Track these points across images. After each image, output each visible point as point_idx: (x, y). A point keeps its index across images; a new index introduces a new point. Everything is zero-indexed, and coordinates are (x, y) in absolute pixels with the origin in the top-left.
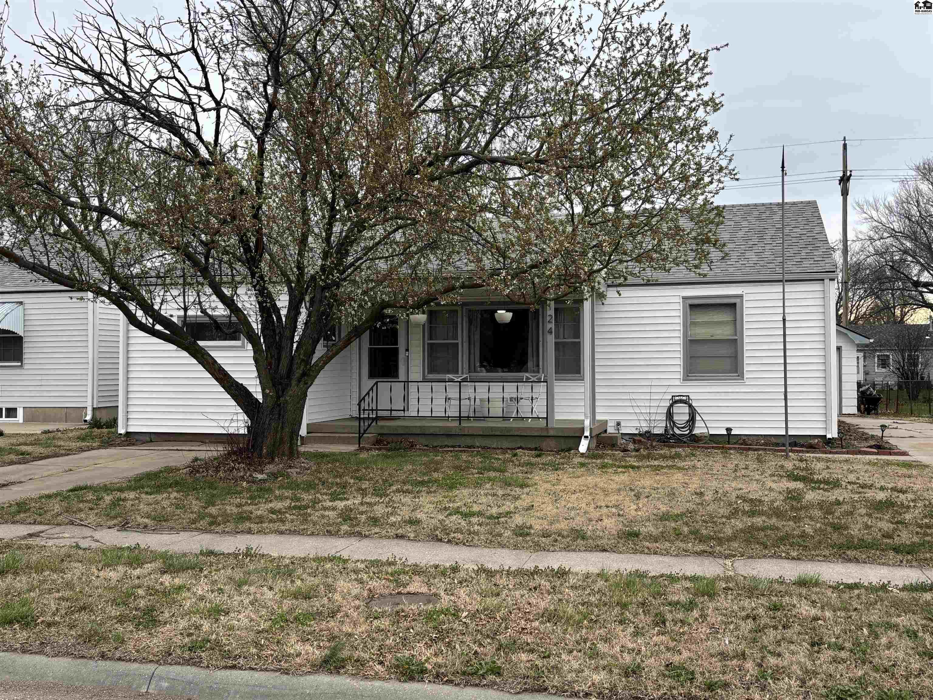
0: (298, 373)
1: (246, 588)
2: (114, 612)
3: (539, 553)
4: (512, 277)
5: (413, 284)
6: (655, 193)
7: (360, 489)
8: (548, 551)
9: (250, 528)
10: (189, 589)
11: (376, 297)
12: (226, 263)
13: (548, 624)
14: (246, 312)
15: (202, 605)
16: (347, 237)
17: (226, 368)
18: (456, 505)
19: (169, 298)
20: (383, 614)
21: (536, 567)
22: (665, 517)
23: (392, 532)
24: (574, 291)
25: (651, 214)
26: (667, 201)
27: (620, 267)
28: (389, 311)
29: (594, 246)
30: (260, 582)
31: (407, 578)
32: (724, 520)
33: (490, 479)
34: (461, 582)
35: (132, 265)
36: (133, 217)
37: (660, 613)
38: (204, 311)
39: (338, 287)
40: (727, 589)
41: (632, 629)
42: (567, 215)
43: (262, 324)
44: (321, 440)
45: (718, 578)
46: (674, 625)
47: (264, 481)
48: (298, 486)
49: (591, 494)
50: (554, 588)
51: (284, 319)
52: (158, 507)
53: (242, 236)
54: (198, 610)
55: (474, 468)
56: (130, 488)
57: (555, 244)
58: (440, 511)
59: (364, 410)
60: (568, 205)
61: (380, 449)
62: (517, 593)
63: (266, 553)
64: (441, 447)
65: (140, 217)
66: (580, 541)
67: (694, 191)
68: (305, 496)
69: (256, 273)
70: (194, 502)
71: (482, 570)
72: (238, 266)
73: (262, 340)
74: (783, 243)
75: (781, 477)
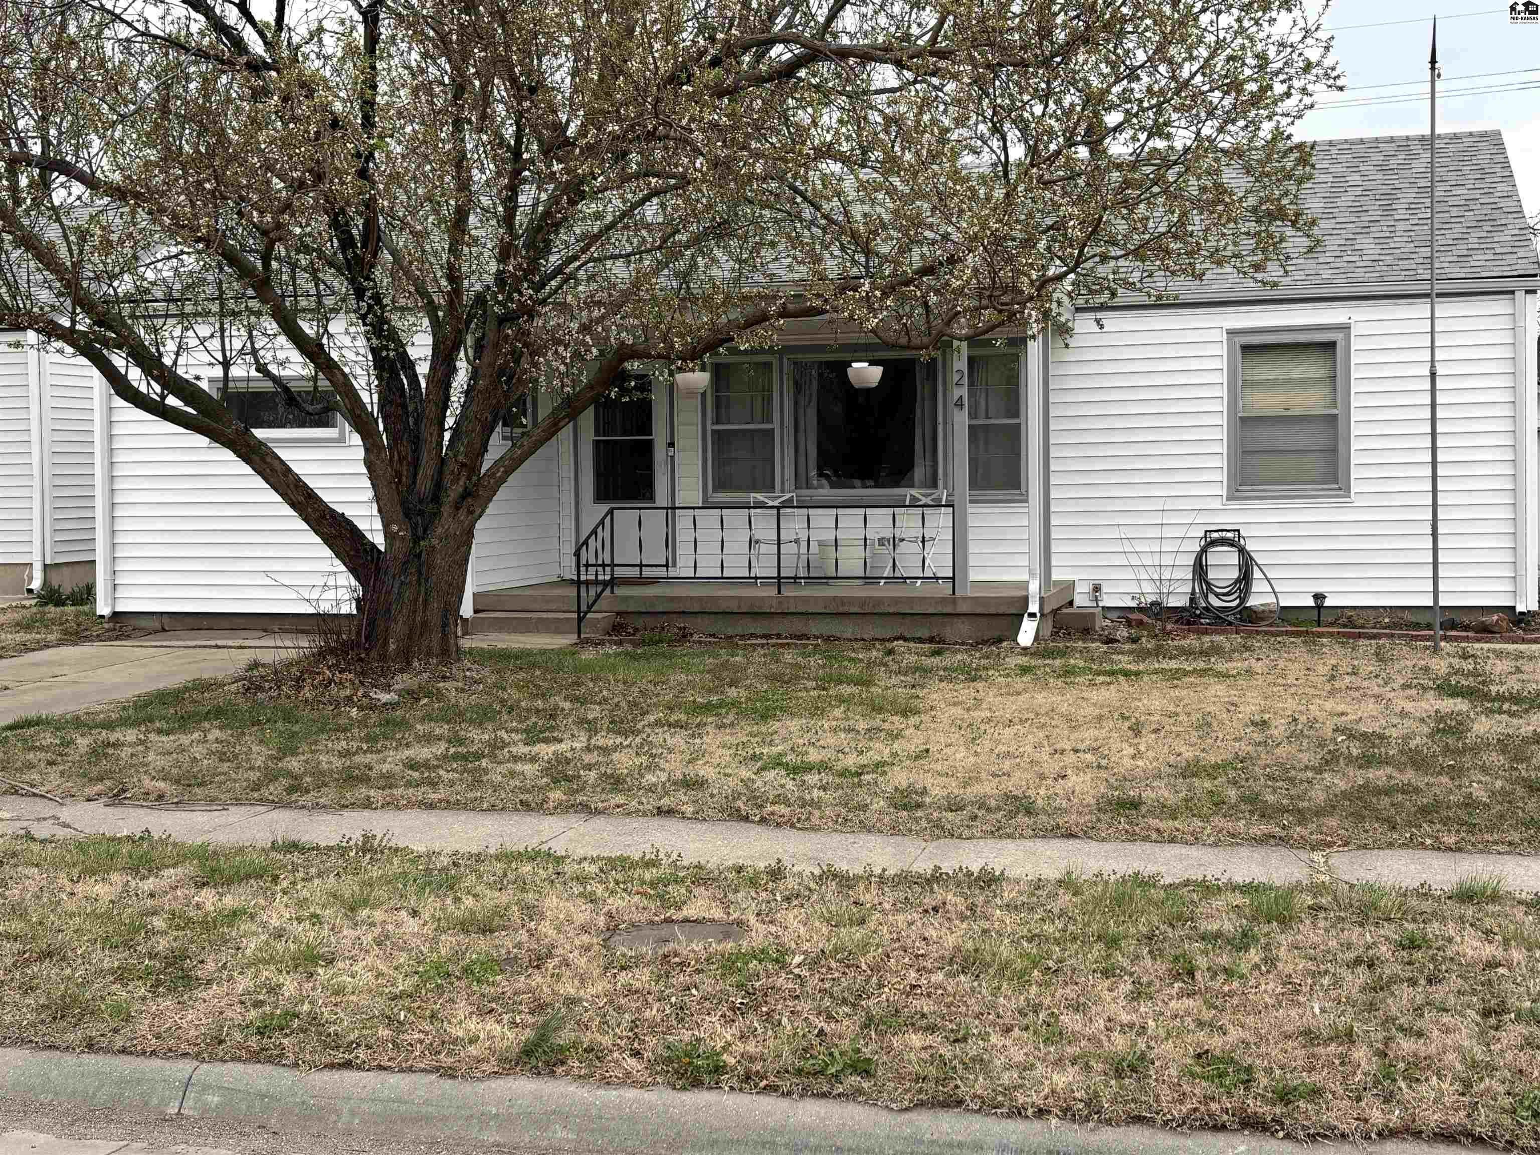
0: (454, 492)
1: (364, 913)
2: (110, 961)
3: (942, 841)
4: (884, 293)
5: (682, 309)
6: (1175, 116)
7: (582, 722)
8: (960, 837)
9: (368, 798)
10: (252, 917)
11: (608, 338)
12: (305, 270)
13: (962, 978)
14: (346, 370)
15: (280, 946)
16: (547, 214)
17: (311, 483)
18: (776, 750)
19: (193, 342)
20: (638, 961)
21: (937, 868)
22: (1191, 770)
23: (650, 803)
24: (1009, 319)
25: (1165, 161)
26: (1198, 133)
27: (1103, 270)
28: (633, 366)
29: (1050, 228)
30: (392, 903)
31: (683, 891)
32: (1310, 774)
33: (841, 700)
34: (788, 899)
35: (116, 276)
36: (117, 177)
37: (1184, 955)
38: (262, 368)
39: (531, 318)
40: (1316, 909)
41: (1129, 987)
42: (994, 165)
43: (380, 393)
44: (501, 626)
45: (1298, 888)
46: (1213, 978)
47: (393, 706)
48: (461, 714)
49: (1043, 726)
50: (972, 908)
51: (423, 384)
52: (185, 758)
53: (336, 215)
54: (272, 957)
55: (809, 679)
56: (125, 722)
57: (972, 225)
58: (744, 761)
59: (587, 565)
60: (995, 144)
61: (620, 643)
62: (900, 918)
63: (401, 845)
64: (742, 637)
65: (129, 177)
66: (1022, 819)
67: (1253, 113)
68: (474, 734)
69: (365, 289)
70: (255, 749)
71: (830, 875)
72: (329, 275)
73: (381, 427)
74: (1431, 218)
75: (1425, 689)
